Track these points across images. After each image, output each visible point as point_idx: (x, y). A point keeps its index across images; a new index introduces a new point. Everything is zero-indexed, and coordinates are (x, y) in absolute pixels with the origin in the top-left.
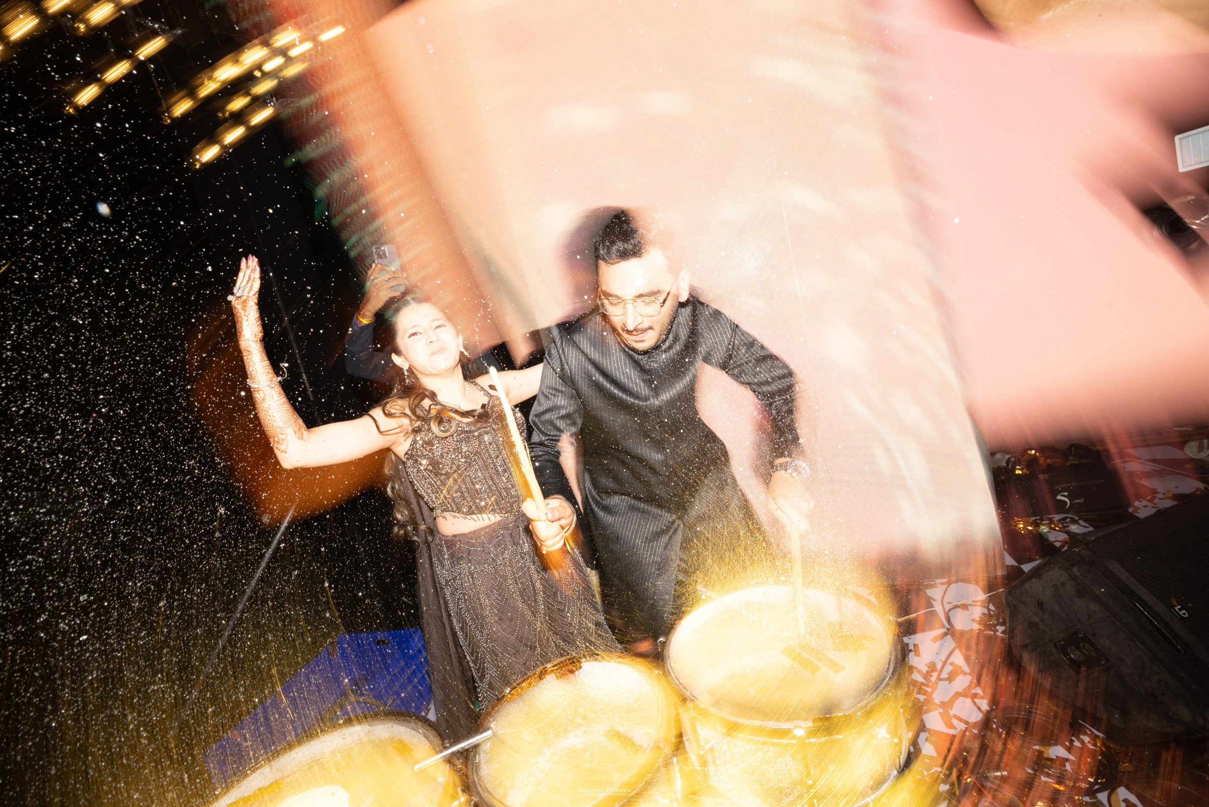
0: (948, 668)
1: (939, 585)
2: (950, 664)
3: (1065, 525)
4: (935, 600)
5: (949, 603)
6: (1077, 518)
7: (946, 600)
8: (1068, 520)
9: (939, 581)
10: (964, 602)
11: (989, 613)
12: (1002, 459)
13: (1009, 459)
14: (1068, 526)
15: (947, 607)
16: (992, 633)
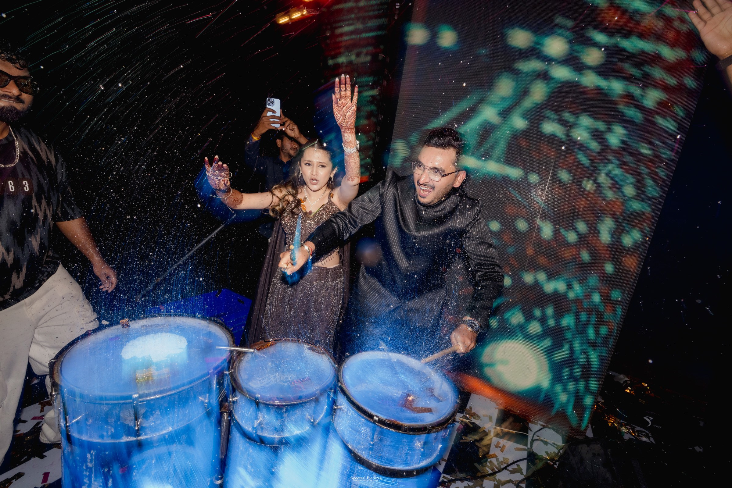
0: (514, 466)
1: (539, 425)
2: (517, 465)
3: (640, 435)
4: (531, 430)
5: (538, 436)
6: (650, 435)
7: (537, 434)
8: (643, 433)
9: (540, 422)
10: (547, 440)
11: (558, 453)
12: (623, 379)
13: (627, 381)
14: (642, 437)
15: (535, 437)
16: (552, 464)
